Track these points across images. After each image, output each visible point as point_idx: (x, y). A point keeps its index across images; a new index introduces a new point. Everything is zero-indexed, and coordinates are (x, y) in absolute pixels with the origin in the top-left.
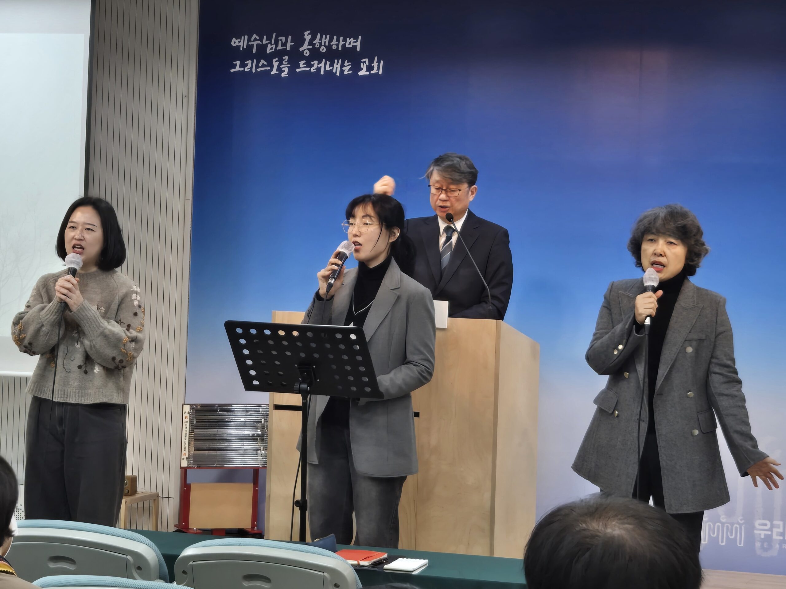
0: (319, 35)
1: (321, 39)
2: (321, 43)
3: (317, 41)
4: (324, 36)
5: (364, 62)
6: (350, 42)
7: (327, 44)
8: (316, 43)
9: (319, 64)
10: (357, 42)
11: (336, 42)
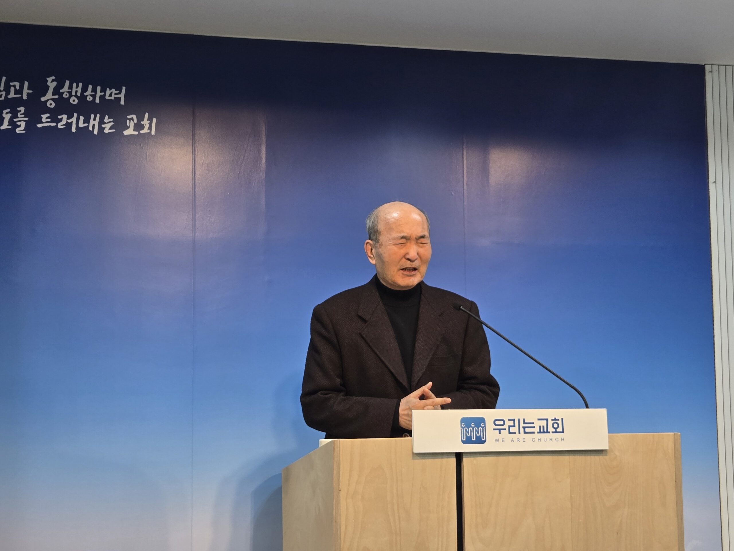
0: (67, 83)
1: (70, 87)
2: (70, 93)
3: (66, 89)
4: (75, 85)
5: (130, 119)
6: (111, 94)
7: (79, 94)
8: (63, 93)
9: (68, 119)
10: (120, 93)
11: (92, 92)
